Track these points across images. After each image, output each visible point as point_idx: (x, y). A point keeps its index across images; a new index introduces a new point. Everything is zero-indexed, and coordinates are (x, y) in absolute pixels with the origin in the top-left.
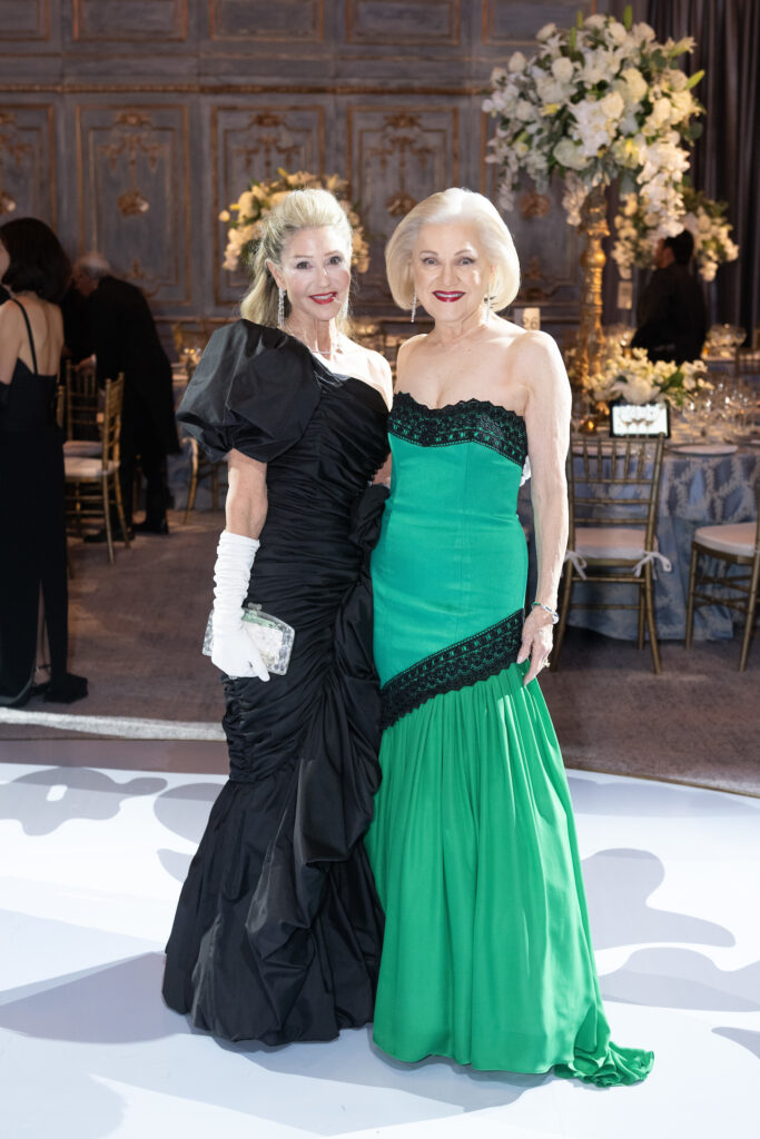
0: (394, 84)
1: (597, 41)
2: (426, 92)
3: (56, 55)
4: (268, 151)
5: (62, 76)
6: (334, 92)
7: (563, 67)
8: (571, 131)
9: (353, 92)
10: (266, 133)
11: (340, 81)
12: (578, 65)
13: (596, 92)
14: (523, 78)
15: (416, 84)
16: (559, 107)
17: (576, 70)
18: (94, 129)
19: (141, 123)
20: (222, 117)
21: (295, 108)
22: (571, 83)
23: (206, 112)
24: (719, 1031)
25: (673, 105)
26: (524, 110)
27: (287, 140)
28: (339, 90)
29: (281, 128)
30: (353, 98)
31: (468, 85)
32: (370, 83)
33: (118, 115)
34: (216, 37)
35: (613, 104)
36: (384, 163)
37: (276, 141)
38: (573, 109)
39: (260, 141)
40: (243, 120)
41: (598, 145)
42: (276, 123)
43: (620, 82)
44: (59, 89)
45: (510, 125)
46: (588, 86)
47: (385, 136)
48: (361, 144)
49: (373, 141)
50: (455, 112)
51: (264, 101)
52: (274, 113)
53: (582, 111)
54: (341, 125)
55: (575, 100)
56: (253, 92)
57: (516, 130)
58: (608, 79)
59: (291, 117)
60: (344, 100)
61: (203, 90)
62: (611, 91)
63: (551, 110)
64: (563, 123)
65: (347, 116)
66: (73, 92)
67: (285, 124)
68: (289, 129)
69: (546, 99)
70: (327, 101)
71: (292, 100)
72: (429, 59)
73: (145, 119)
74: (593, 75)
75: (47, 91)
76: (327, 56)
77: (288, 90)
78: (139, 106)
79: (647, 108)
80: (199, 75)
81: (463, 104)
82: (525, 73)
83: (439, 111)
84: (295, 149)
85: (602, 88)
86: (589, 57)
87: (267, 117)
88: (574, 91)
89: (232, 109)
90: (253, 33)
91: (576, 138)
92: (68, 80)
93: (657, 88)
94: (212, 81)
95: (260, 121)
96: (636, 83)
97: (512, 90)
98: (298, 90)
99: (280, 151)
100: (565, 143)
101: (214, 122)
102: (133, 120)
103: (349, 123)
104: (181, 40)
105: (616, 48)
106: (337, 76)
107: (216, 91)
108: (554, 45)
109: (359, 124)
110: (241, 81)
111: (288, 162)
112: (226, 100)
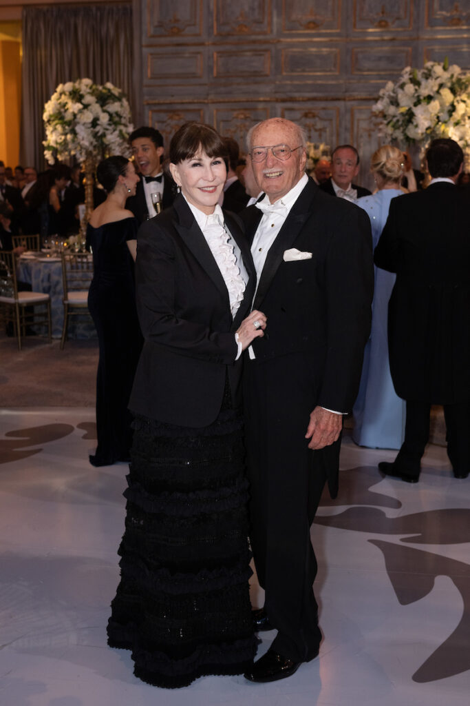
1: (428, 75)
3: (206, 85)
4: (310, 131)
5: (208, 95)
6: (344, 100)
7: (410, 88)
8: (413, 120)
9: (354, 100)
10: (309, 121)
11: (347, 94)
12: (417, 87)
13: (426, 100)
14: (392, 94)
16: (407, 108)
17: (416, 90)
18: (224, 121)
19: (246, 118)
20: (287, 114)
21: (324, 109)
22: (413, 96)
23: (279, 112)
24: (371, 541)
25: (467, 106)
26: (392, 110)
27: (319, 125)
28: (347, 99)
29: (317, 119)
30: (354, 103)
32: (363, 95)
33: (235, 114)
34: (284, 74)
35: (435, 106)
36: (370, 136)
37: (313, 126)
38: (415, 110)
39: (305, 125)
40: (297, 115)
41: (425, 128)
42: (314, 116)
43: (438, 96)
44: (206, 101)
45: (387, 117)
46: (422, 98)
47: (371, 122)
48: (358, 126)
49: (364, 125)
51: (309, 105)
52: (313, 111)
53: (418, 111)
54: (348, 117)
55: (415, 105)
56: (303, 101)
57: (389, 120)
58: (432, 94)
59: (322, 113)
60: (349, 104)
61: (277, 101)
62: (434, 101)
63: (403, 110)
64: (410, 117)
65: (352, 112)
66: (213, 103)
67: (318, 117)
68: (321, 119)
69: (402, 104)
70: (341, 104)
71: (322, 104)
73: (248, 115)
74: (424, 92)
75: (200, 103)
76: (341, 82)
77: (320, 99)
78: (246, 109)
79: (453, 108)
80: (276, 92)
82: (394, 92)
84: (321, 131)
85: (429, 98)
86: (423, 82)
87: (310, 113)
88: (415, 100)
89: (291, 109)
90: (304, 71)
91: (415, 124)
92: (211, 97)
93: (458, 98)
94: (283, 96)
95: (306, 115)
96: (447, 95)
97: (386, 100)
98: (326, 99)
99: (316, 130)
100: (411, 126)
102: (242, 116)
103: (352, 116)
104: (267, 76)
105: (437, 78)
106: (346, 92)
107: (284, 101)
108: (406, 78)
109: (357, 116)
110: (296, 95)
111: (320, 136)
112: (289, 105)
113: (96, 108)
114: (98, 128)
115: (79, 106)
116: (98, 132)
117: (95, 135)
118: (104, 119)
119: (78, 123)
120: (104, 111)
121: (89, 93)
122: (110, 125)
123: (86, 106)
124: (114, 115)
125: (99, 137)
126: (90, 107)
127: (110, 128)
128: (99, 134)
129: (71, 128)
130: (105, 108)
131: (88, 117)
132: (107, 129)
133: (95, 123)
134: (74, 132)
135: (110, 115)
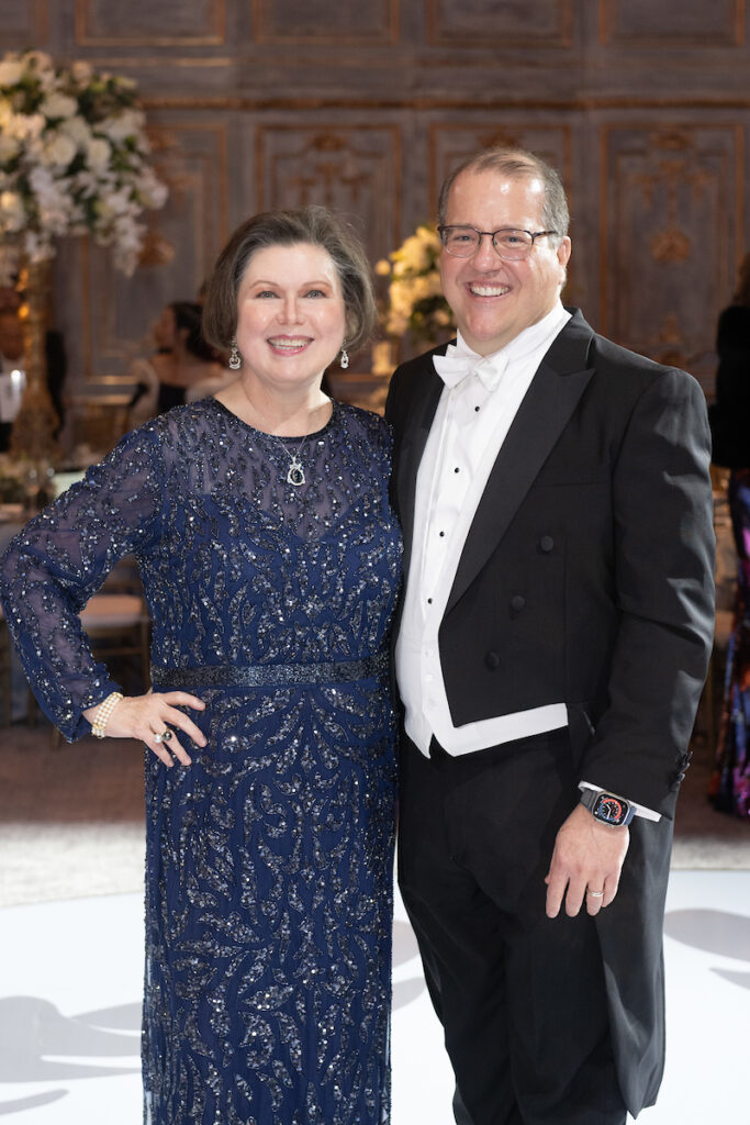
0: (488, 97)
2: (529, 105)
4: (329, 182)
6: (412, 106)
9: (437, 107)
10: (326, 158)
11: (421, 92)
15: (517, 95)
20: (270, 140)
21: (364, 127)
23: (249, 133)
27: (352, 167)
28: (419, 104)
29: (346, 154)
30: (437, 115)
31: (583, 96)
32: (458, 95)
34: (261, 38)
37: (339, 169)
39: (320, 169)
40: (296, 142)
42: (339, 146)
50: (566, 130)
51: (325, 117)
52: (336, 133)
54: (421, 148)
56: (310, 107)
59: (358, 139)
60: (426, 117)
61: (246, 106)
65: (430, 137)
67: (349, 147)
68: (359, 154)
70: (402, 117)
71: (360, 117)
72: (532, 64)
76: (404, 62)
77: (355, 105)
80: (242, 86)
81: (574, 119)
83: (547, 128)
84: (362, 179)
87: (328, 138)
89: (280, 128)
90: (309, 32)
94: (254, 95)
95: (319, 144)
98: (367, 105)
99: (345, 181)
101: (259, 145)
103: (432, 144)
106: (418, 85)
107: (264, 106)
110: (294, 93)
111: (355, 196)
112: (274, 117)
113: (78, 128)
114: (83, 178)
115: (36, 123)
116: (84, 189)
117: (77, 195)
118: (99, 154)
119: (35, 164)
120: (97, 136)
121: (60, 90)
122: (111, 169)
123: (53, 124)
124: (121, 147)
125: (87, 203)
126: (64, 126)
127: (112, 177)
128: (87, 194)
129: (14, 177)
130: (99, 128)
131: (63, 152)
132: (103, 182)
133: (78, 164)
134: (25, 190)
135: (112, 145)
